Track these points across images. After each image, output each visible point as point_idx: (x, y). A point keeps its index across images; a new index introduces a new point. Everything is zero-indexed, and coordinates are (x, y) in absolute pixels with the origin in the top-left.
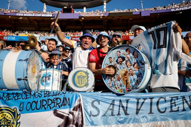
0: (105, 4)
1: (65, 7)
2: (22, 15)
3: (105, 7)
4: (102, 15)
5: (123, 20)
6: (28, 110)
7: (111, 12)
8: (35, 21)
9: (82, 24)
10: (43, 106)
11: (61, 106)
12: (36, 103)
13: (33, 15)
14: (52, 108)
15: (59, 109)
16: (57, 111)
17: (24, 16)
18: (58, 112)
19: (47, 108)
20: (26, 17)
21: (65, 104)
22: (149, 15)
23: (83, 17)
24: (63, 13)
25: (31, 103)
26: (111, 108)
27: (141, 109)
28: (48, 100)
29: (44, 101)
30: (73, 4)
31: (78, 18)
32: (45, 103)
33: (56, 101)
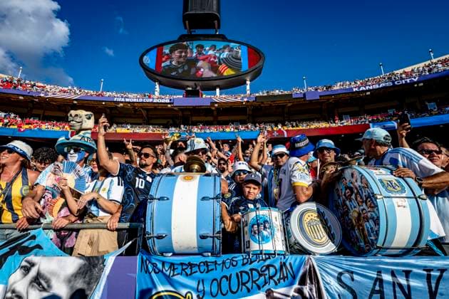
0: (248, 82)
1: (190, 89)
2: (123, 100)
3: (248, 87)
4: (246, 100)
5: (278, 107)
6: (214, 295)
7: (257, 95)
8: (143, 109)
9: (215, 113)
10: (244, 284)
11: (279, 280)
12: (229, 279)
13: (141, 100)
14: (263, 286)
15: (276, 289)
16: (273, 292)
17: (125, 102)
18: (275, 295)
19: (252, 288)
20: (129, 103)
21: (285, 275)
22: (319, 98)
23: (216, 103)
24: (186, 97)
25: (219, 280)
26: (377, 288)
27: (439, 291)
28: (251, 270)
29: (244, 274)
30: (200, 83)
31: (209, 104)
32: (245, 277)
33: (267, 272)
